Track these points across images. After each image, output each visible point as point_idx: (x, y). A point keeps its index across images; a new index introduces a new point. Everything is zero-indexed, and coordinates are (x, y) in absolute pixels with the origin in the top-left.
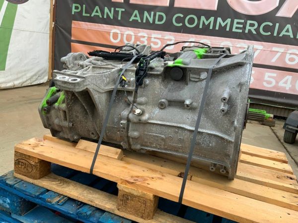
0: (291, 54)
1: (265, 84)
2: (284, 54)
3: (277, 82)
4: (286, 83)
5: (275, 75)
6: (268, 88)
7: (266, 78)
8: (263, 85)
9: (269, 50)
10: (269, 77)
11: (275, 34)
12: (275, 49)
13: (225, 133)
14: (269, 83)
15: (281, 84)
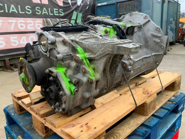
0: (20, 23)
1: (13, 44)
2: (16, 24)
3: (19, 42)
4: (24, 41)
5: (16, 37)
6: (15, 46)
7: (12, 41)
8: (12, 45)
9: (7, 22)
10: (14, 39)
11: (7, 11)
12: (10, 21)
13: (157, 52)
14: (15, 43)
15: (22, 42)
